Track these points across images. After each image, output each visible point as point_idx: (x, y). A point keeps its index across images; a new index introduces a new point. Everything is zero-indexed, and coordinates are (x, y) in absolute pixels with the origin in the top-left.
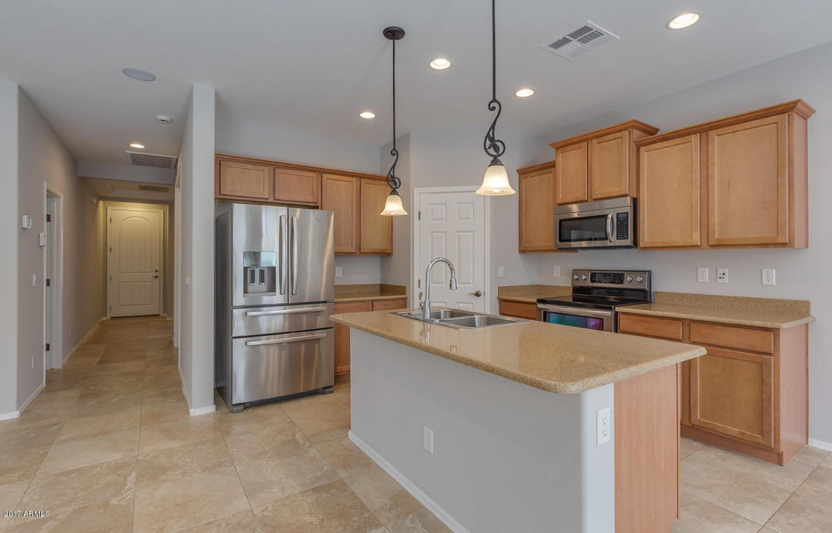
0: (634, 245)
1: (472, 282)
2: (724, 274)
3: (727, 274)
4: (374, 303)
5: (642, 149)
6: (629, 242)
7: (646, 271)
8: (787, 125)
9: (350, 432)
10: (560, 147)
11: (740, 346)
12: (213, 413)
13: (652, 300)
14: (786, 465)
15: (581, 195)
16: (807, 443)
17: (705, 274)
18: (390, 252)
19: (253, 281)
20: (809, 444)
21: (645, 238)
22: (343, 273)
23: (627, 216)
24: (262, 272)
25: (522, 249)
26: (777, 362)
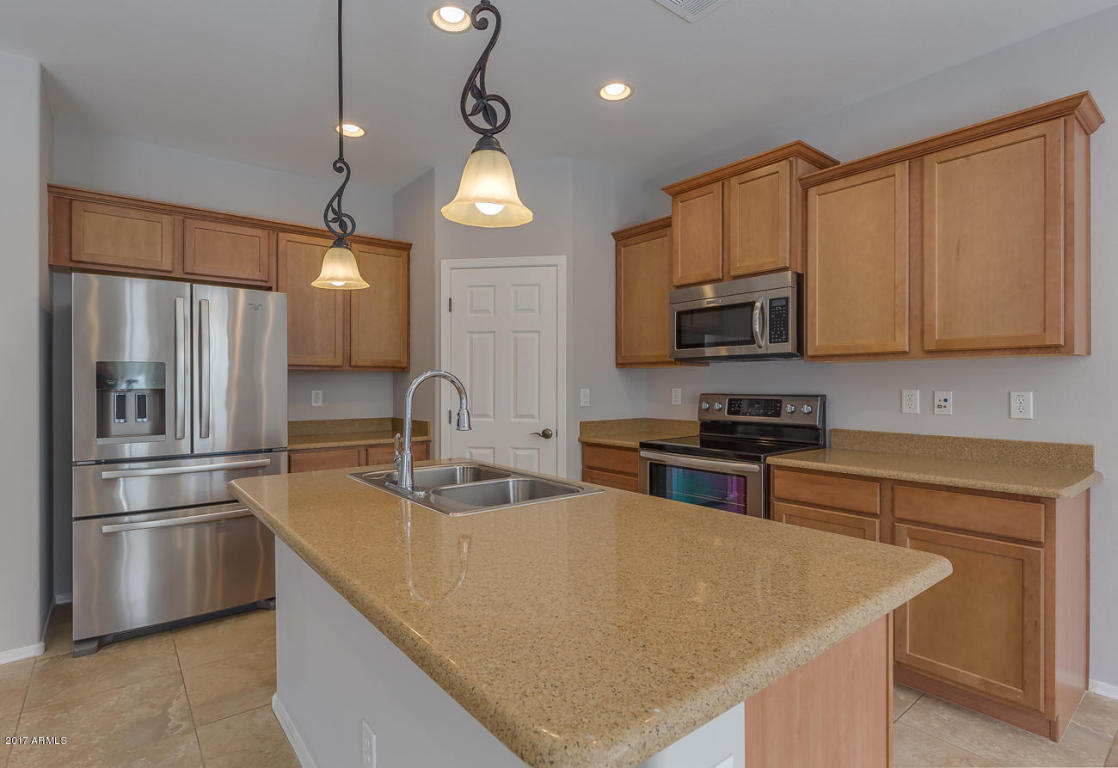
0: (798, 351)
1: (536, 414)
2: (946, 400)
3: (950, 401)
4: (370, 450)
5: (813, 192)
6: (788, 347)
7: (818, 396)
8: (1062, 142)
9: (274, 697)
10: (680, 191)
11: (981, 529)
12: (35, 657)
13: (827, 444)
14: (1062, 737)
15: (712, 269)
16: (1087, 688)
17: (914, 401)
18: (405, 365)
19: (121, 414)
20: (1091, 689)
21: (816, 341)
22: (324, 401)
23: (787, 305)
24: (141, 399)
25: (620, 362)
26: (1051, 558)
